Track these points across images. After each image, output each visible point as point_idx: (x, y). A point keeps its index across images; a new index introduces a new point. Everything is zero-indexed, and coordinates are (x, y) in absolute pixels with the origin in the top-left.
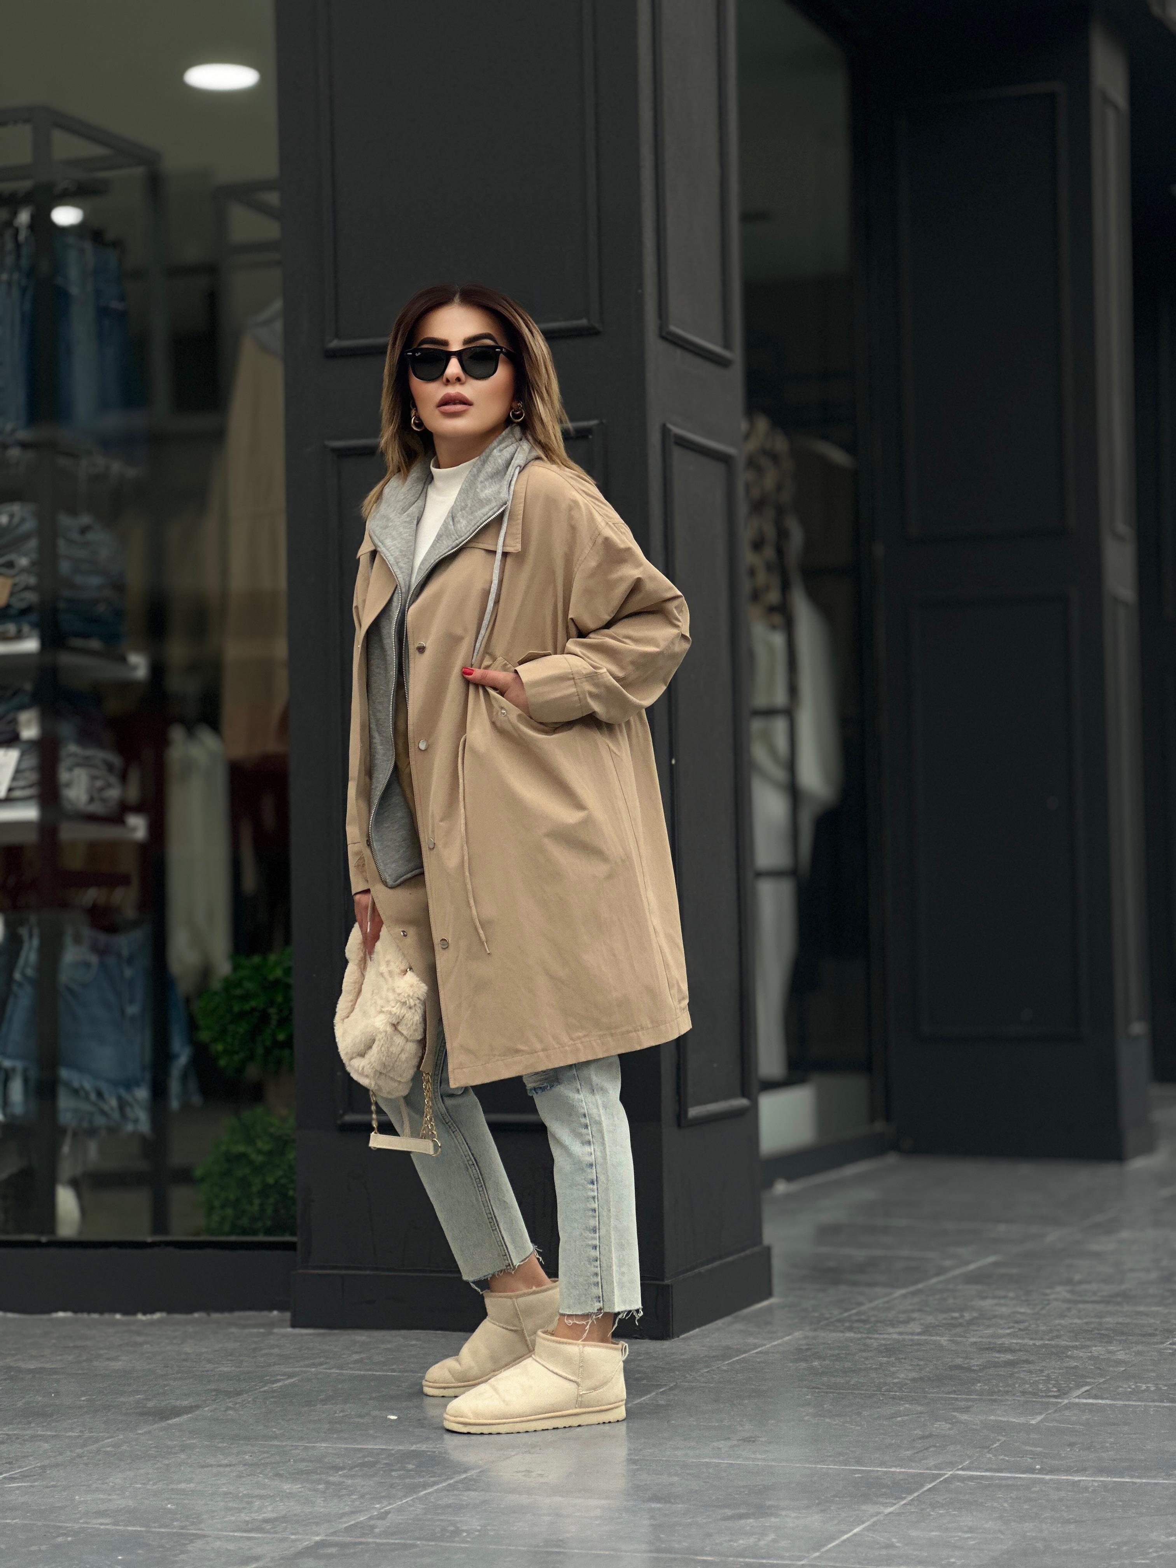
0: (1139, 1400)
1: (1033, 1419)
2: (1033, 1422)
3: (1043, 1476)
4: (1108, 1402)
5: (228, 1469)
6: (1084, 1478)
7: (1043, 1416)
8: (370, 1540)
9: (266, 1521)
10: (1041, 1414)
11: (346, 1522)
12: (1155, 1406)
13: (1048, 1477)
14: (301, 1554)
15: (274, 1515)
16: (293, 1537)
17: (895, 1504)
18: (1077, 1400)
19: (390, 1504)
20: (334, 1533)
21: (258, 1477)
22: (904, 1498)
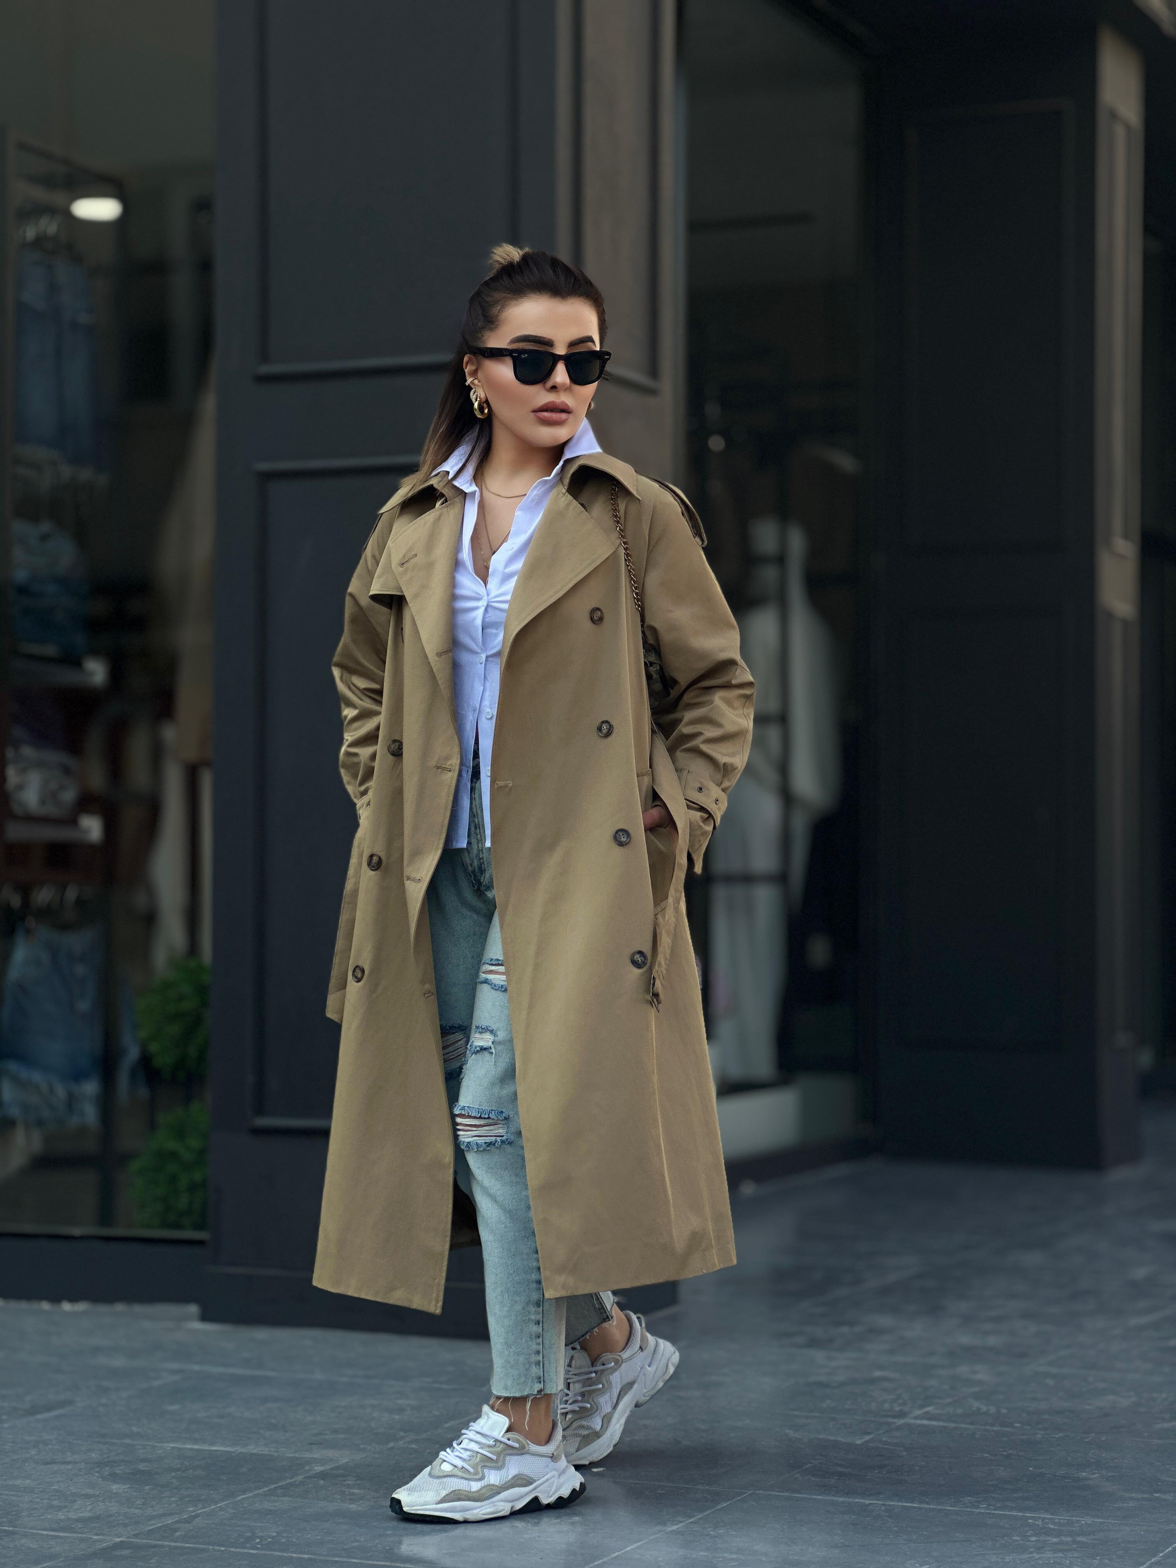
0: (971, 1424)
1: (859, 1439)
2: (859, 1442)
3: (838, 1499)
4: (941, 1424)
5: (70, 1467)
6: (876, 1502)
7: (871, 1436)
8: (166, 1543)
9: (78, 1520)
10: (869, 1434)
11: (154, 1525)
12: (985, 1430)
13: (841, 1499)
14: (94, 1555)
15: (90, 1515)
16: (96, 1537)
17: (682, 1522)
18: (912, 1421)
19: (204, 1507)
20: (136, 1536)
21: (94, 1475)
22: (695, 1516)
